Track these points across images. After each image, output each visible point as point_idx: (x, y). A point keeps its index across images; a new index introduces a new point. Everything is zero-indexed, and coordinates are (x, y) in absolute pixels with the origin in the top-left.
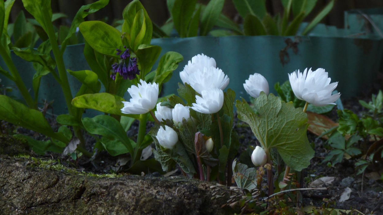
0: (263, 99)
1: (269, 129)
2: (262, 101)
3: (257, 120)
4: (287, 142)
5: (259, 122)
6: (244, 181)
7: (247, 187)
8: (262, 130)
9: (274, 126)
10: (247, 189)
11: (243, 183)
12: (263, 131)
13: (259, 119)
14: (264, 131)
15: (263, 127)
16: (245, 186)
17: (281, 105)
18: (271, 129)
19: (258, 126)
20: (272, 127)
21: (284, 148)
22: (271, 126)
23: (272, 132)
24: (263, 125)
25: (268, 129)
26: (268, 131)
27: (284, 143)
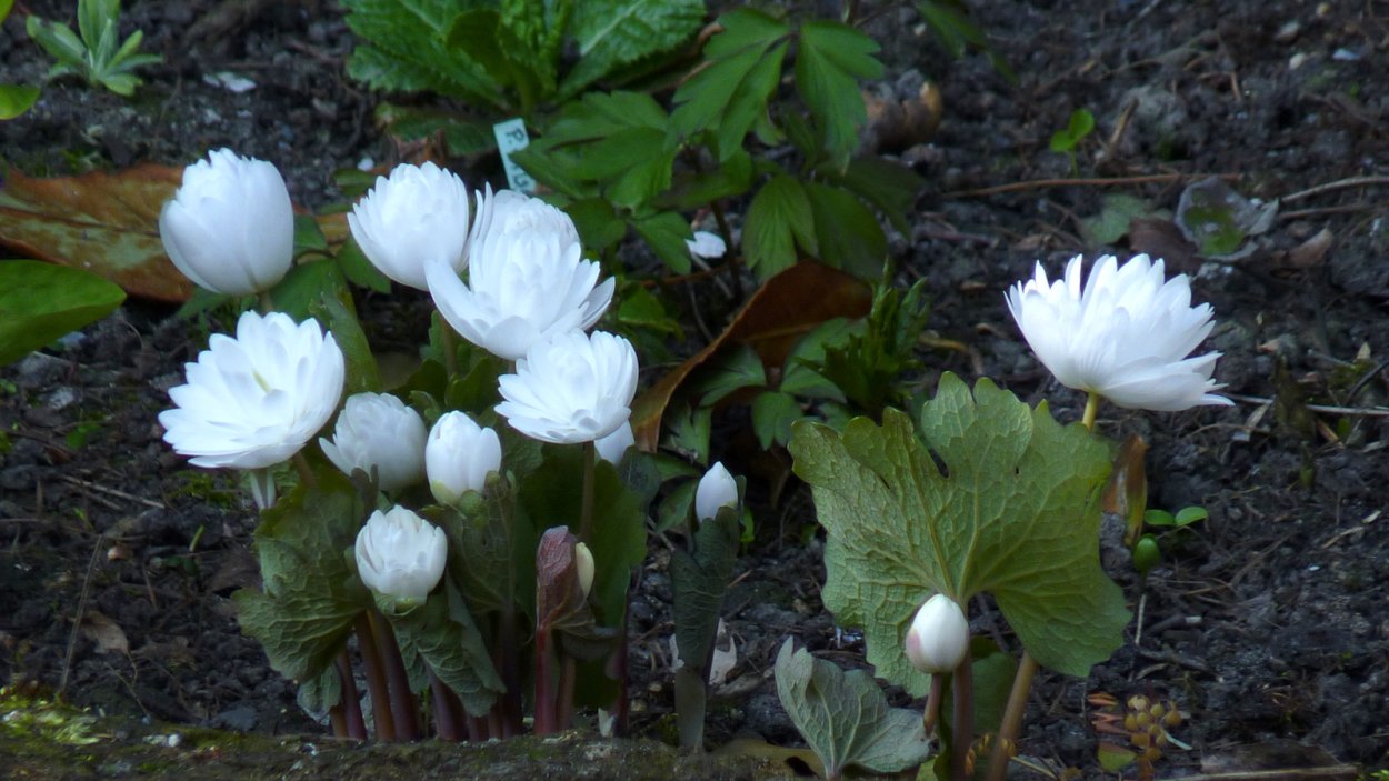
0: (958, 405)
1: (984, 525)
2: (956, 412)
3: (931, 491)
4: (1047, 568)
5: (944, 499)
6: (847, 731)
7: (856, 755)
8: (956, 527)
9: (1006, 510)
10: (861, 761)
11: (841, 739)
12: (959, 532)
13: (945, 486)
14: (964, 532)
15: (959, 516)
16: (852, 751)
17: (1031, 421)
18: (997, 522)
19: (935, 514)
20: (998, 516)
21: (1028, 590)
22: (994, 512)
23: (998, 533)
24: (961, 511)
25: (981, 521)
26: (981, 533)
27: (1032, 570)
